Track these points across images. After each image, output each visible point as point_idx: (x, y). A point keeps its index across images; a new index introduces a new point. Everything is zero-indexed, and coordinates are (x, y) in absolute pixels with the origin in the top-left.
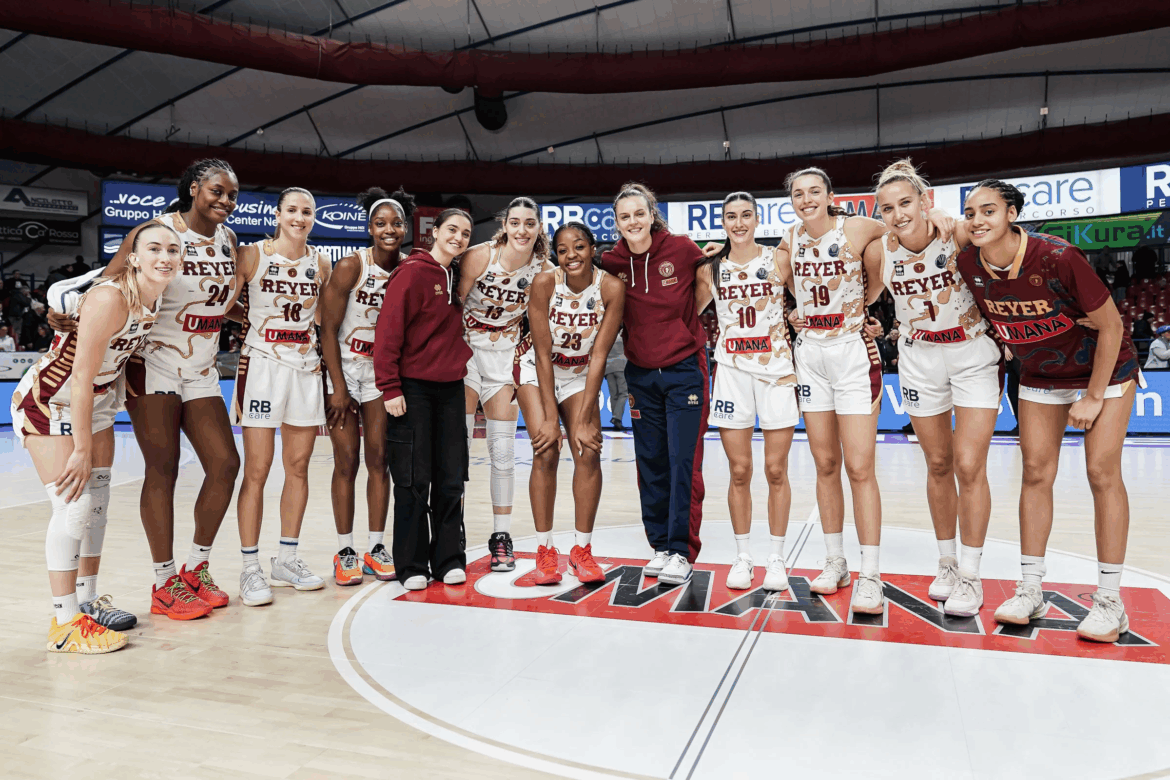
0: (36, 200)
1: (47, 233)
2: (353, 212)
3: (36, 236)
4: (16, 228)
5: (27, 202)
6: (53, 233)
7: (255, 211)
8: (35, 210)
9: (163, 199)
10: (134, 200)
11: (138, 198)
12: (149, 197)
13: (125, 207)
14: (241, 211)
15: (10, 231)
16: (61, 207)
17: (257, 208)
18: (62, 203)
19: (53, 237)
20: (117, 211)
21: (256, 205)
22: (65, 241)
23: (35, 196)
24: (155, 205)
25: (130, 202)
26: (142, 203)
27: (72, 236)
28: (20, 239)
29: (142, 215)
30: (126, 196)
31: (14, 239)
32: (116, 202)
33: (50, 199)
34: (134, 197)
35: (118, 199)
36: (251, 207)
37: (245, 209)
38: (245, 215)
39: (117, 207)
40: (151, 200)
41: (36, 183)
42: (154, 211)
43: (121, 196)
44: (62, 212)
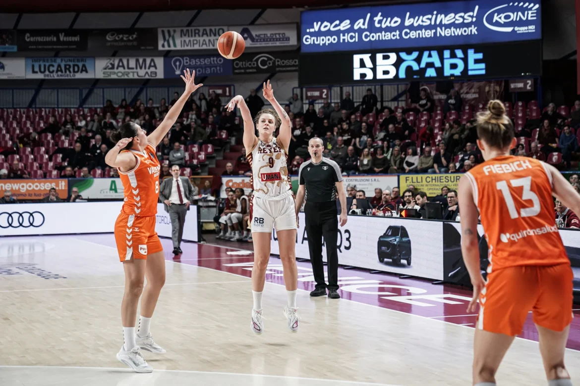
0: (258, 36)
1: (274, 62)
2: (523, 10)
3: (266, 67)
4: (252, 61)
5: (253, 40)
6: (279, 62)
7: (428, 22)
8: (258, 45)
9: (348, 22)
10: (326, 26)
11: (328, 24)
12: (337, 22)
13: (319, 34)
14: (416, 25)
15: (248, 64)
16: (277, 40)
17: (430, 19)
18: (278, 36)
19: (279, 66)
20: (313, 38)
21: (430, 16)
22: (289, 69)
23: (258, 33)
24: (342, 29)
25: (323, 29)
26: (332, 29)
27: (293, 63)
28: (255, 70)
29: (331, 39)
30: (319, 23)
31: (251, 71)
32: (312, 30)
33: (269, 33)
34: (326, 23)
35: (313, 27)
36: (425, 19)
37: (420, 22)
38: (420, 27)
39: (312, 34)
40: (339, 25)
41: (259, 21)
42: (341, 35)
43: (315, 23)
44: (278, 44)
